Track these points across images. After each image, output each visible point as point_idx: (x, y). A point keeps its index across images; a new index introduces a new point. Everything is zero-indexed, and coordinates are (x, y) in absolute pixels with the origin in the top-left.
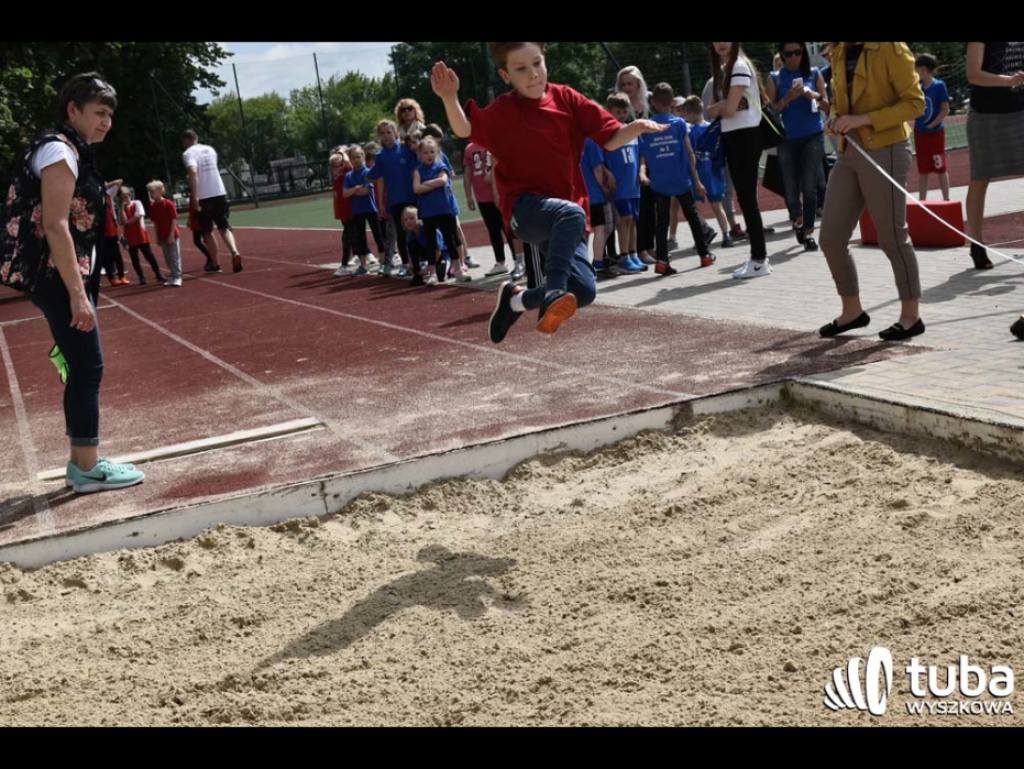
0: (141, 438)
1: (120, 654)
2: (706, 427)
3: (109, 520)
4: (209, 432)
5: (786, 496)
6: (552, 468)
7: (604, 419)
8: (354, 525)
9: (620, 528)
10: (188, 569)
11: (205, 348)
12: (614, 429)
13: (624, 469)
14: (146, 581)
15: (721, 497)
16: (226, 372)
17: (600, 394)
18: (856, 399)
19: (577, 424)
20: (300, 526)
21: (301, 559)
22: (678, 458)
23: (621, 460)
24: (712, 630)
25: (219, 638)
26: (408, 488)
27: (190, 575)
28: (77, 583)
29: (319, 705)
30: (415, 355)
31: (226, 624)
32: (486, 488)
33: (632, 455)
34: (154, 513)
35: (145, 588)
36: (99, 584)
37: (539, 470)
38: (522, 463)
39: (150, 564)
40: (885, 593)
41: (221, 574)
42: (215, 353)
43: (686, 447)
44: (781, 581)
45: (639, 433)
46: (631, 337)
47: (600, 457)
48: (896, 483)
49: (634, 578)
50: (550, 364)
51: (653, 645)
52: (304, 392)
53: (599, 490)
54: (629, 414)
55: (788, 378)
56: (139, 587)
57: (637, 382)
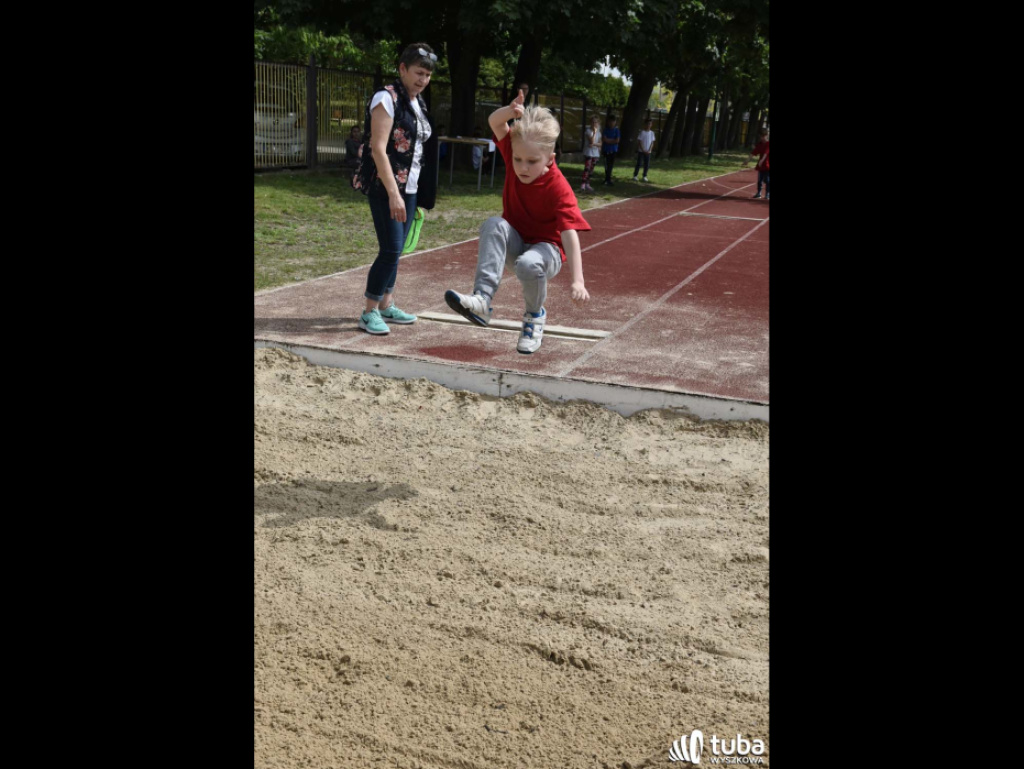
6: (666, 422)
7: (725, 400)
8: (499, 410)
10: (379, 398)
12: (732, 410)
13: (712, 442)
14: (351, 396)
19: (703, 396)
20: (466, 397)
23: (721, 435)
26: (561, 398)
27: (375, 402)
28: (320, 381)
32: (607, 418)
33: (732, 435)
35: (346, 400)
36: (328, 388)
37: (653, 420)
38: (645, 410)
39: (364, 387)
45: (752, 421)
47: (708, 427)
54: (748, 402)
56: (344, 397)
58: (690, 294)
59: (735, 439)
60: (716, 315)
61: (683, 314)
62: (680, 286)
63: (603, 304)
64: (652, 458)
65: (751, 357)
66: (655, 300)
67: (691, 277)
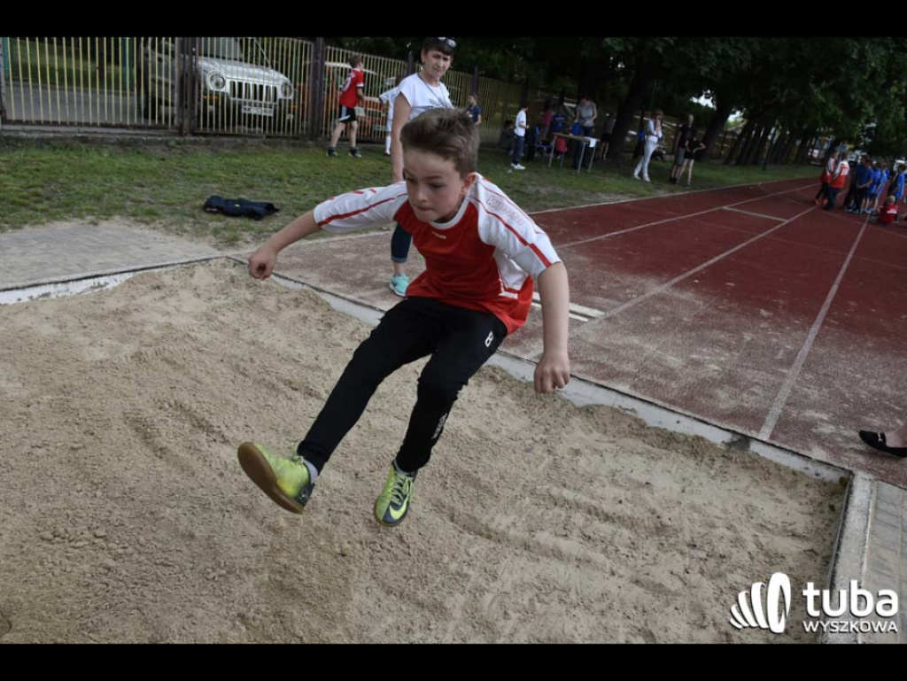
2: (748, 465)
7: (673, 411)
12: (678, 422)
13: (651, 453)
19: (651, 403)
22: (691, 471)
23: (662, 446)
26: (523, 378)
33: (672, 448)
38: (596, 406)
43: (711, 468)
45: (693, 437)
47: (652, 434)
58: (696, 281)
59: (673, 455)
60: (710, 307)
61: (681, 301)
62: (691, 272)
63: (618, 282)
64: (582, 462)
65: (722, 359)
66: (663, 283)
67: (705, 265)
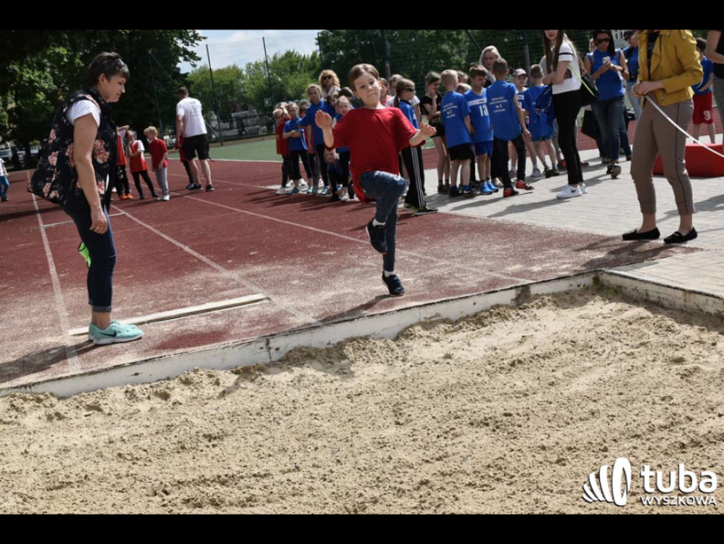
0: (140, 307)
1: (125, 458)
2: (540, 304)
3: (118, 364)
4: (189, 303)
5: (597, 353)
6: (430, 331)
8: (290, 370)
9: (478, 375)
10: (173, 399)
11: (185, 244)
12: (474, 304)
13: (481, 333)
14: (144, 407)
15: (550, 353)
16: (200, 261)
17: (464, 279)
18: (647, 285)
19: (448, 300)
20: (252, 370)
21: (252, 393)
22: (520, 326)
23: (479, 326)
24: (544, 448)
25: (194, 448)
27: (174, 404)
28: (96, 408)
29: (264, 496)
30: (333, 250)
31: (200, 438)
32: (383, 345)
33: (487, 323)
34: (150, 359)
35: (142, 412)
36: (111, 409)
37: (420, 333)
39: (147, 396)
40: (668, 423)
41: (196, 403)
42: (192, 248)
43: (525, 318)
44: (593, 413)
45: (492, 307)
46: (487, 239)
47: (464, 324)
48: (677, 345)
49: (488, 410)
50: (429, 258)
51: (501, 458)
52: (255, 275)
53: (463, 347)
54: (485, 293)
55: (599, 269)
57: (491, 271)
58: (230, 261)
59: (495, 325)
64: (464, 357)
